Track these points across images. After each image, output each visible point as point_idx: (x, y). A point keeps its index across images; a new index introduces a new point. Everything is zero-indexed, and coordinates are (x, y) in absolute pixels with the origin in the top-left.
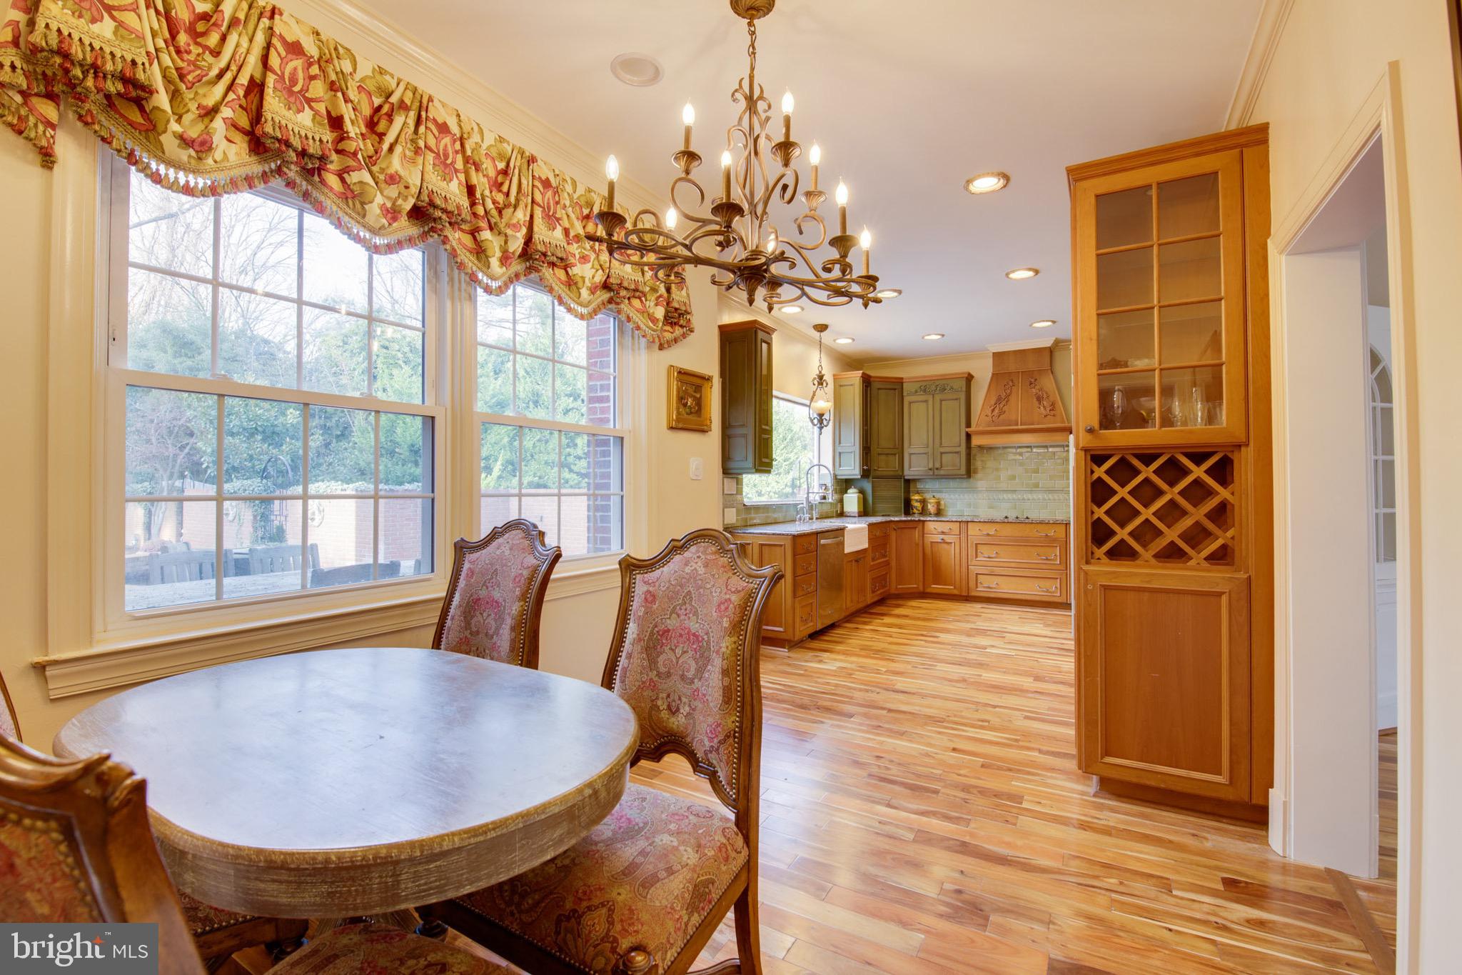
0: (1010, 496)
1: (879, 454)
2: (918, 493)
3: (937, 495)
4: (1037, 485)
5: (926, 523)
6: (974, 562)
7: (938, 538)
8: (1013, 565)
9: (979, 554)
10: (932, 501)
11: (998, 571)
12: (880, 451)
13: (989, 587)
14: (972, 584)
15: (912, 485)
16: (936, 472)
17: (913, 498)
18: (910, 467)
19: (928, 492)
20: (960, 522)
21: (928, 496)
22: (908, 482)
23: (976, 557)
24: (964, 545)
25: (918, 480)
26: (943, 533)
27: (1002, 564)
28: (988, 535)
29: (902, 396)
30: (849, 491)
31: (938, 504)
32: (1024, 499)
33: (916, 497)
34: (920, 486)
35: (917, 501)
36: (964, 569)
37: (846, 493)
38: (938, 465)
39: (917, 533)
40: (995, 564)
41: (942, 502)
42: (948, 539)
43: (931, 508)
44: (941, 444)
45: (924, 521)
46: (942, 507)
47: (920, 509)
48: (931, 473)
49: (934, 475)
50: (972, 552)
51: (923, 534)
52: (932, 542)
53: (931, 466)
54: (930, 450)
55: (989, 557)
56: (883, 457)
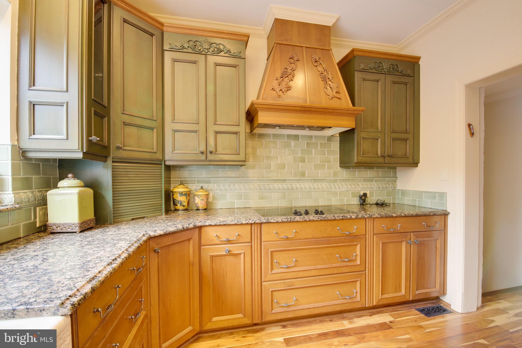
0: (280, 185)
1: (125, 124)
2: (182, 183)
3: (205, 186)
4: (303, 174)
5: (203, 230)
6: (270, 277)
7: (222, 250)
8: (313, 273)
9: (275, 265)
10: (201, 193)
11: (297, 283)
12: (127, 119)
13: (288, 306)
14: (266, 307)
15: (173, 174)
16: (210, 157)
17: (176, 190)
18: (174, 149)
19: (193, 182)
20: (251, 224)
21: (193, 187)
22: (168, 168)
23: (272, 269)
24: (256, 255)
25: (181, 167)
26: (229, 242)
27: (301, 274)
28: (287, 238)
29: (163, 51)
30: (61, 184)
31: (207, 196)
32: (293, 189)
33: (181, 189)
34: (185, 174)
35: (181, 194)
36: (256, 288)
37: (55, 187)
38: (211, 147)
39: (191, 247)
40: (294, 275)
41: (211, 195)
42: (235, 248)
43: (199, 202)
44: (216, 121)
45: (200, 228)
46: (210, 200)
47: (185, 204)
48: (203, 157)
49: (206, 160)
50: (266, 263)
51: (200, 245)
52: (212, 257)
53: (203, 148)
54: (201, 128)
55: (288, 268)
56: (129, 130)
